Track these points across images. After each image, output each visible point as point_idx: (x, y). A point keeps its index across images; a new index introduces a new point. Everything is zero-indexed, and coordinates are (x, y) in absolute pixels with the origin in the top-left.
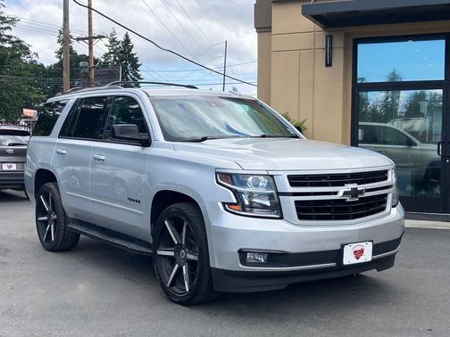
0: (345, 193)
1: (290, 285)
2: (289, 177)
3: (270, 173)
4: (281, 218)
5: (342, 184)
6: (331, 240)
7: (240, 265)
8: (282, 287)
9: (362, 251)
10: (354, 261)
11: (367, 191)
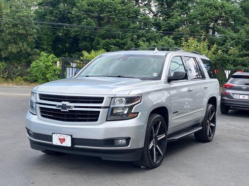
0: (59, 106)
4: (36, 115)
9: (64, 140)
10: (59, 144)
11: (75, 107)
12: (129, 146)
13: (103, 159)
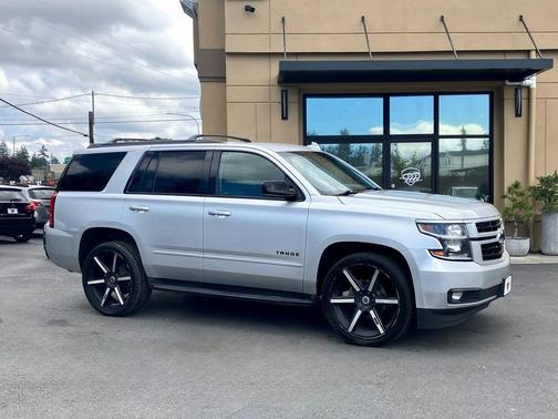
2: (477, 224)
4: (472, 260)
7: (447, 304)
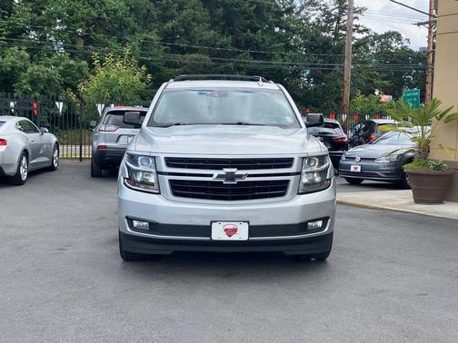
0: (219, 176)
1: (175, 252)
2: (166, 159)
3: (152, 155)
4: (159, 194)
5: (221, 168)
6: (199, 216)
7: (129, 229)
8: (169, 253)
9: (235, 231)
10: (225, 237)
11: (249, 176)
12: (326, 229)
13: (287, 253)
